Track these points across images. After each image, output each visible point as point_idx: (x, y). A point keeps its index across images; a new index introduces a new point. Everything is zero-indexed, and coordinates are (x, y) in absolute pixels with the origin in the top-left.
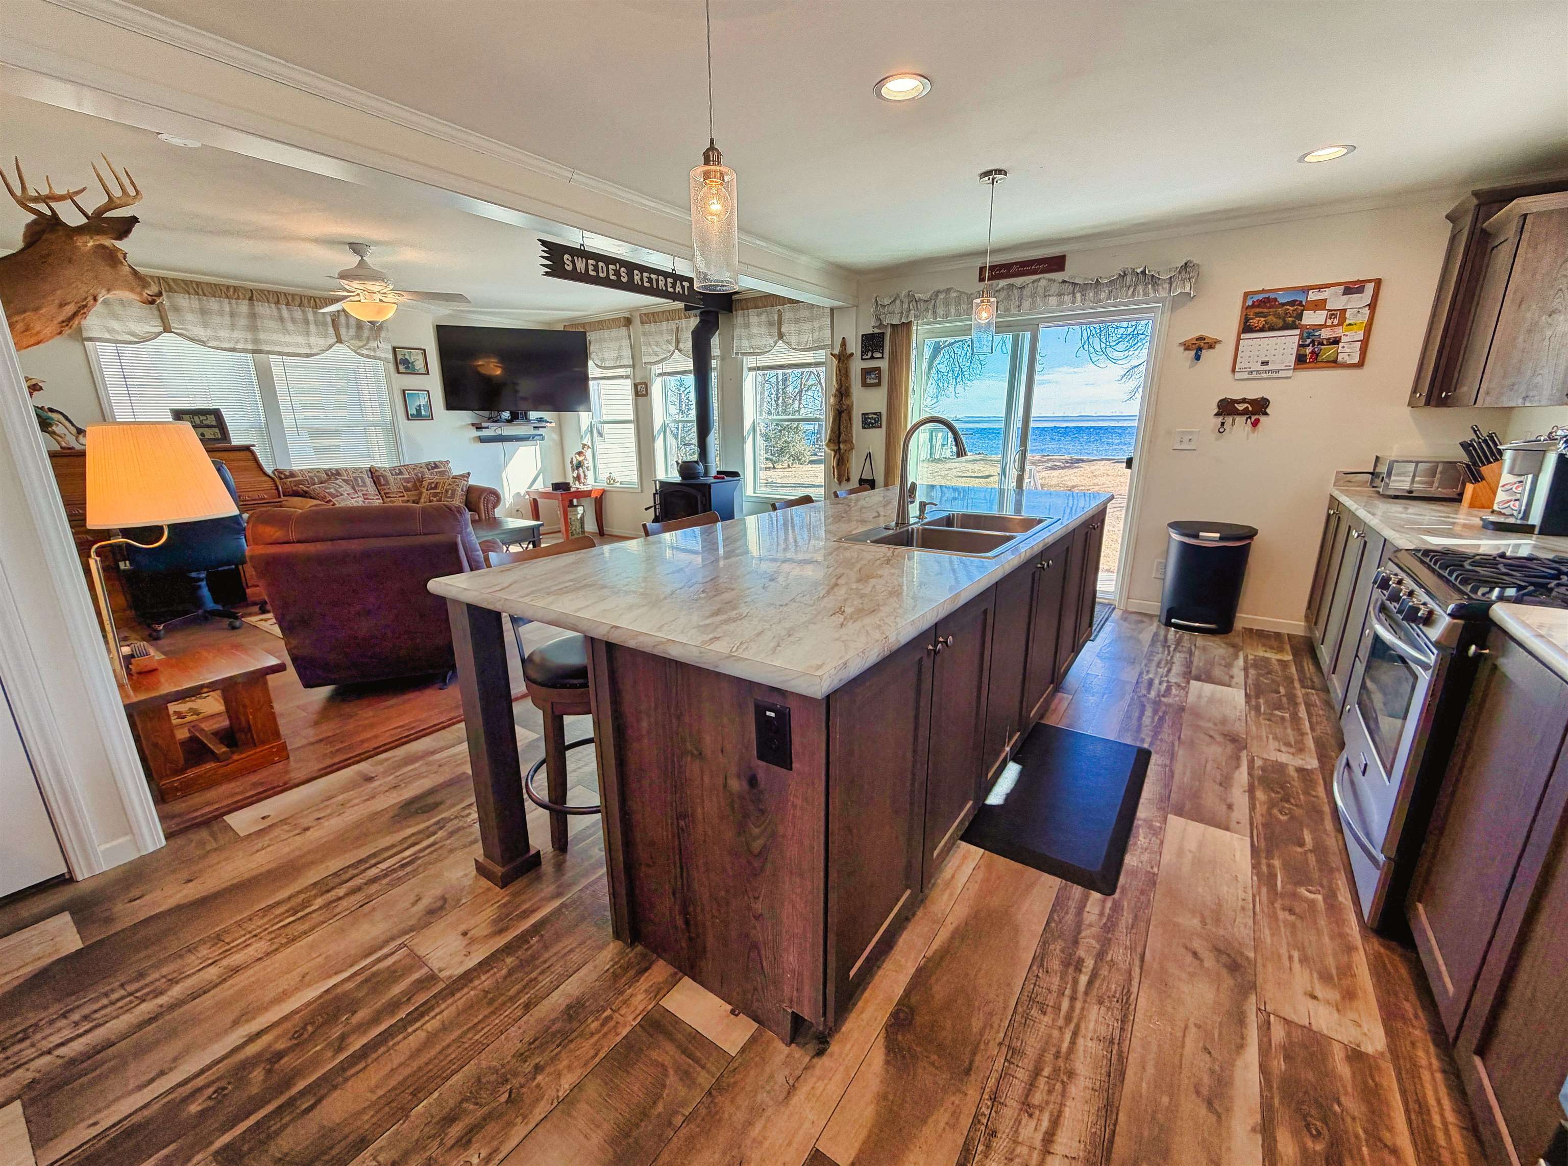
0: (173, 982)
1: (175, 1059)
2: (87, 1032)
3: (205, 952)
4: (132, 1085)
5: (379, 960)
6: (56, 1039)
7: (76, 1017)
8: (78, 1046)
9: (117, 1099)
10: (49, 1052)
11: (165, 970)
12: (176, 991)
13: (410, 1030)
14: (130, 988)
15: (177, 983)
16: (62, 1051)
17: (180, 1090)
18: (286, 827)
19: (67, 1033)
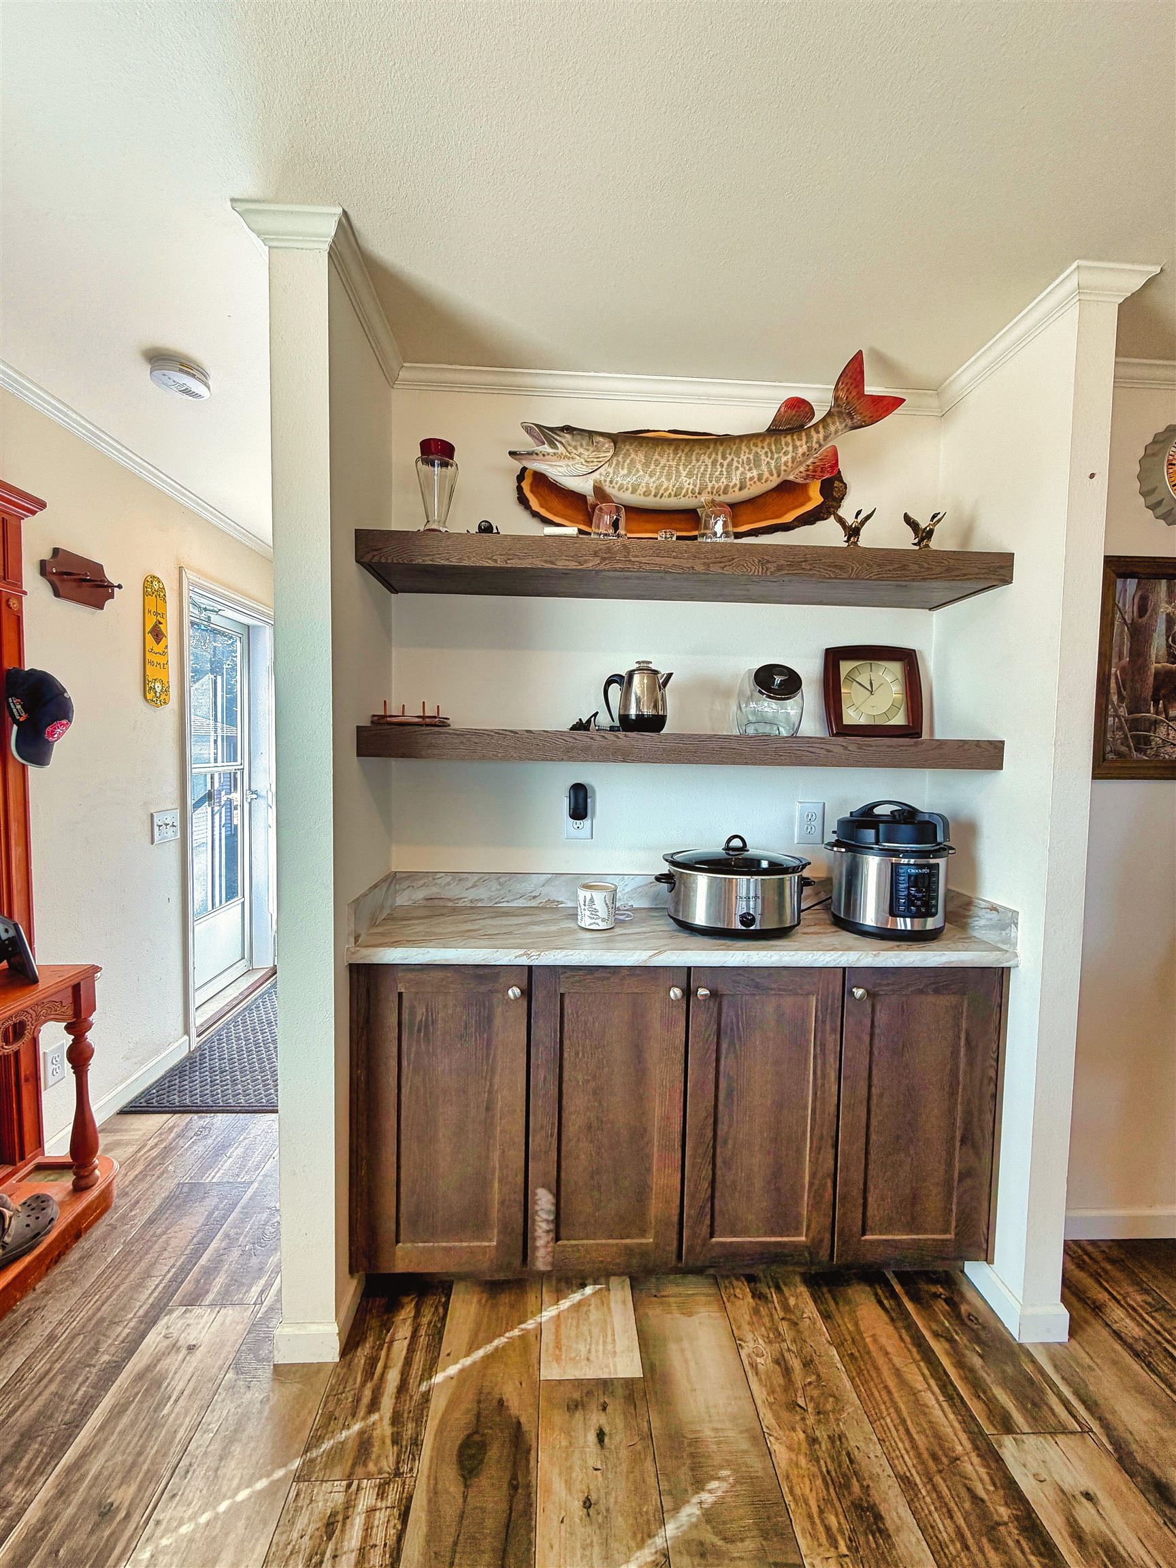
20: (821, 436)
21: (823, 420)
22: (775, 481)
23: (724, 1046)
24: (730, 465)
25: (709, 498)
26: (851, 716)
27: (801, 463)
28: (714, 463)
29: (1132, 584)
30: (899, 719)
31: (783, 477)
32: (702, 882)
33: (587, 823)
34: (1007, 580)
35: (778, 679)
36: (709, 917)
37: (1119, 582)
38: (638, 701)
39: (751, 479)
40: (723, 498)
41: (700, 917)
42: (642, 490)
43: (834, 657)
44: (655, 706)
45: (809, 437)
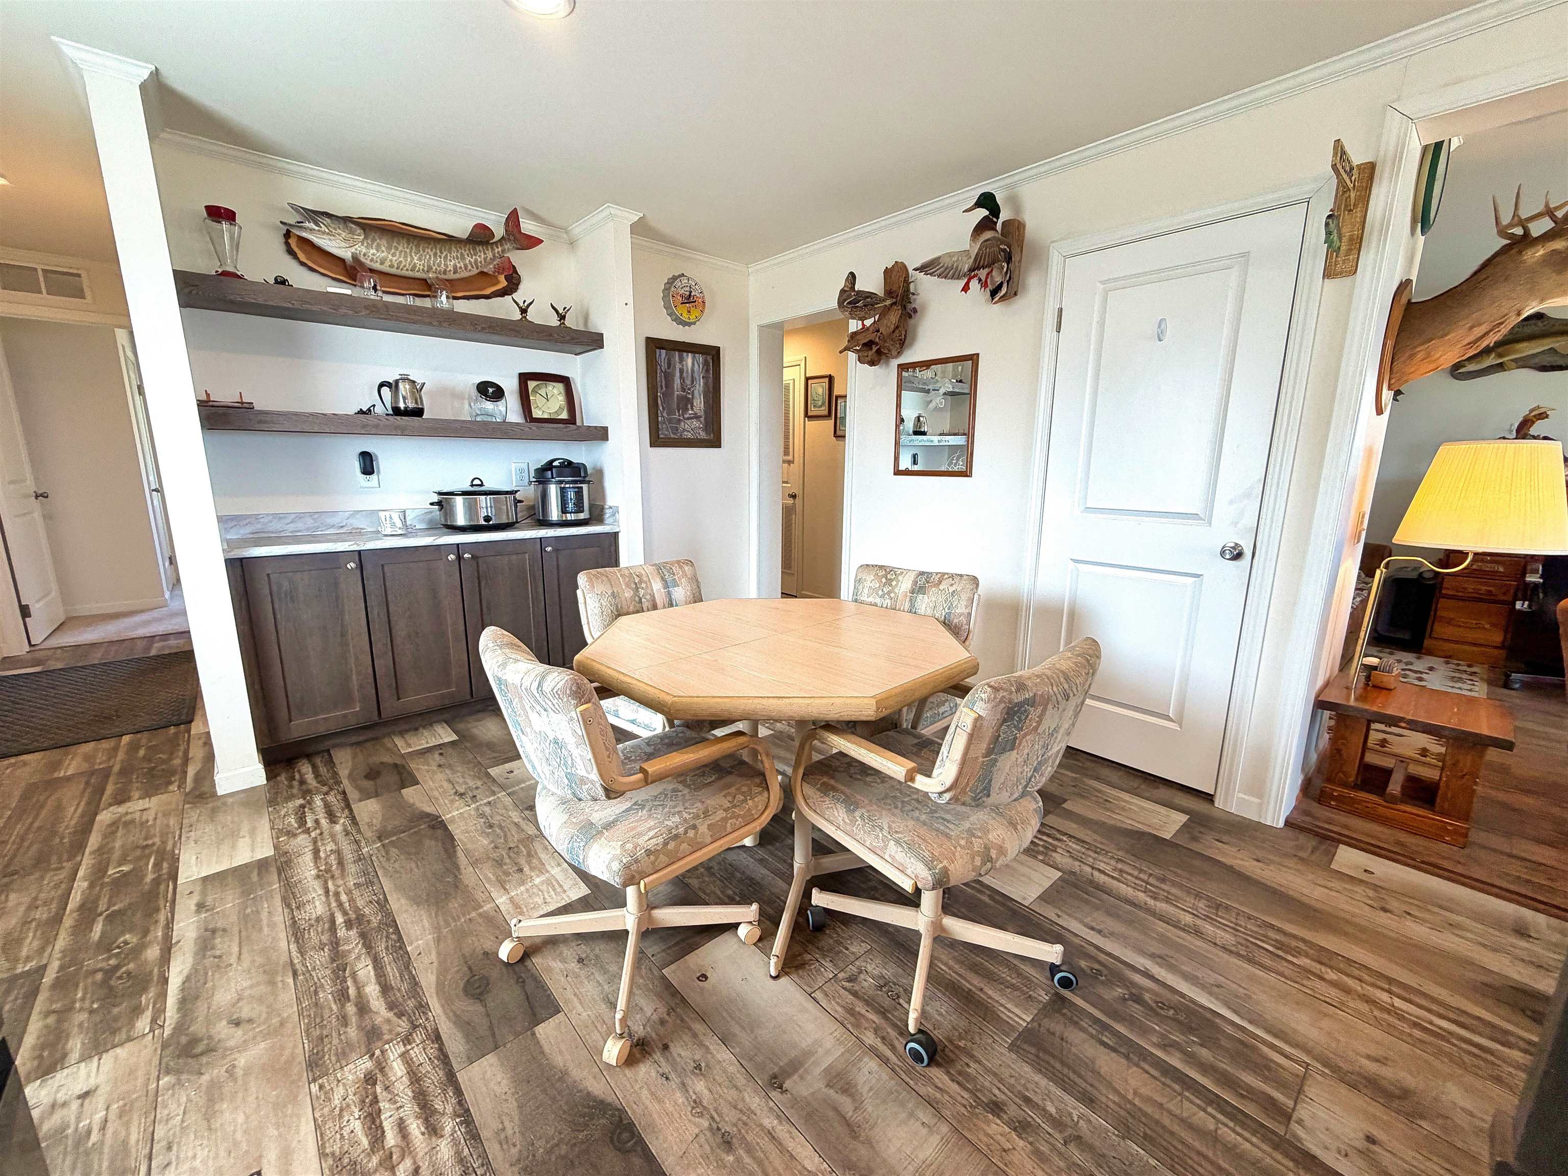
0: (1167, 900)
1: (1112, 934)
2: (1113, 877)
3: (1201, 905)
4: (1088, 920)
5: (1272, 1047)
6: (1102, 866)
7: (1120, 866)
8: (1102, 878)
9: (1076, 918)
10: (1093, 868)
11: (1174, 890)
12: (1161, 906)
13: (1209, 1109)
14: (1152, 880)
15: (1167, 902)
16: (1096, 873)
17: (1092, 948)
18: (1371, 893)
19: (1108, 869)
20: (500, 249)
21: (500, 240)
22: (475, 271)
23: (483, 584)
24: (446, 257)
25: (435, 275)
26: (537, 414)
27: (490, 264)
28: (435, 255)
29: (663, 352)
30: (564, 415)
31: (480, 269)
32: (459, 501)
33: (374, 477)
34: (601, 346)
35: (491, 390)
36: (466, 520)
37: (658, 351)
38: (404, 398)
39: (461, 268)
40: (443, 276)
41: (461, 521)
42: (388, 263)
43: (524, 378)
44: (416, 403)
45: (493, 250)
